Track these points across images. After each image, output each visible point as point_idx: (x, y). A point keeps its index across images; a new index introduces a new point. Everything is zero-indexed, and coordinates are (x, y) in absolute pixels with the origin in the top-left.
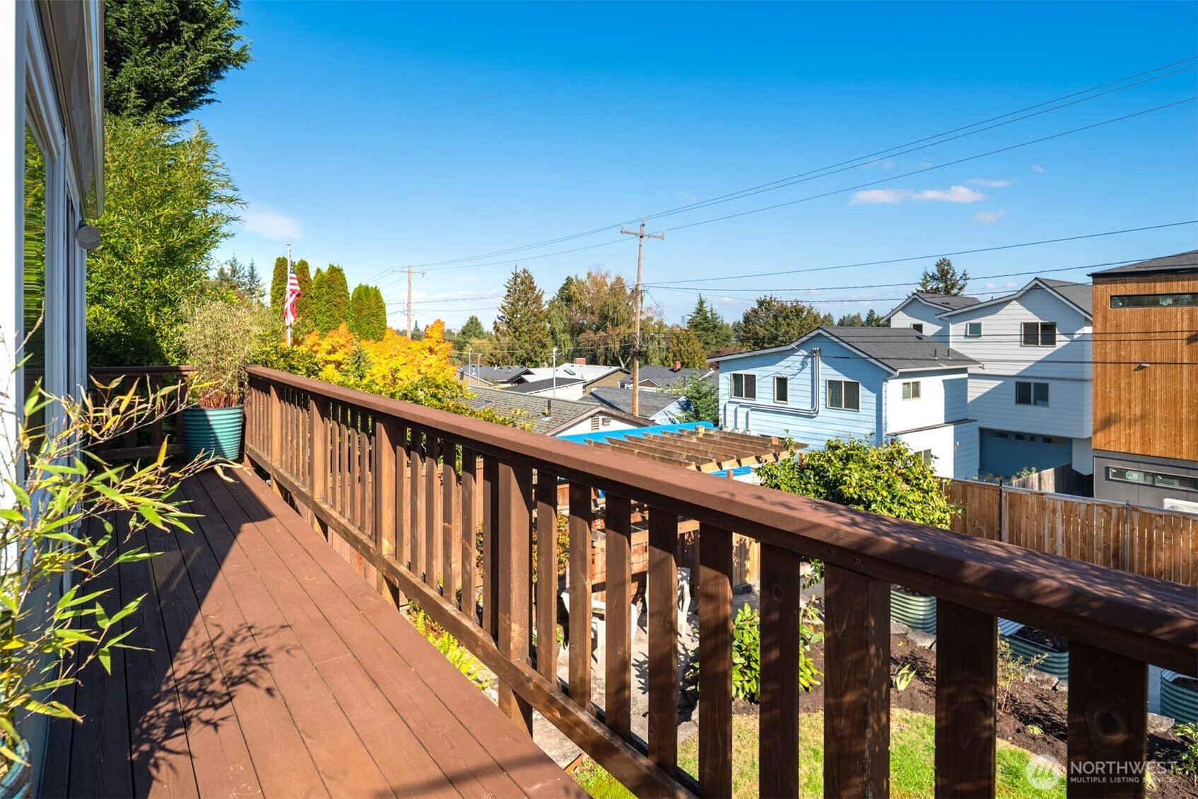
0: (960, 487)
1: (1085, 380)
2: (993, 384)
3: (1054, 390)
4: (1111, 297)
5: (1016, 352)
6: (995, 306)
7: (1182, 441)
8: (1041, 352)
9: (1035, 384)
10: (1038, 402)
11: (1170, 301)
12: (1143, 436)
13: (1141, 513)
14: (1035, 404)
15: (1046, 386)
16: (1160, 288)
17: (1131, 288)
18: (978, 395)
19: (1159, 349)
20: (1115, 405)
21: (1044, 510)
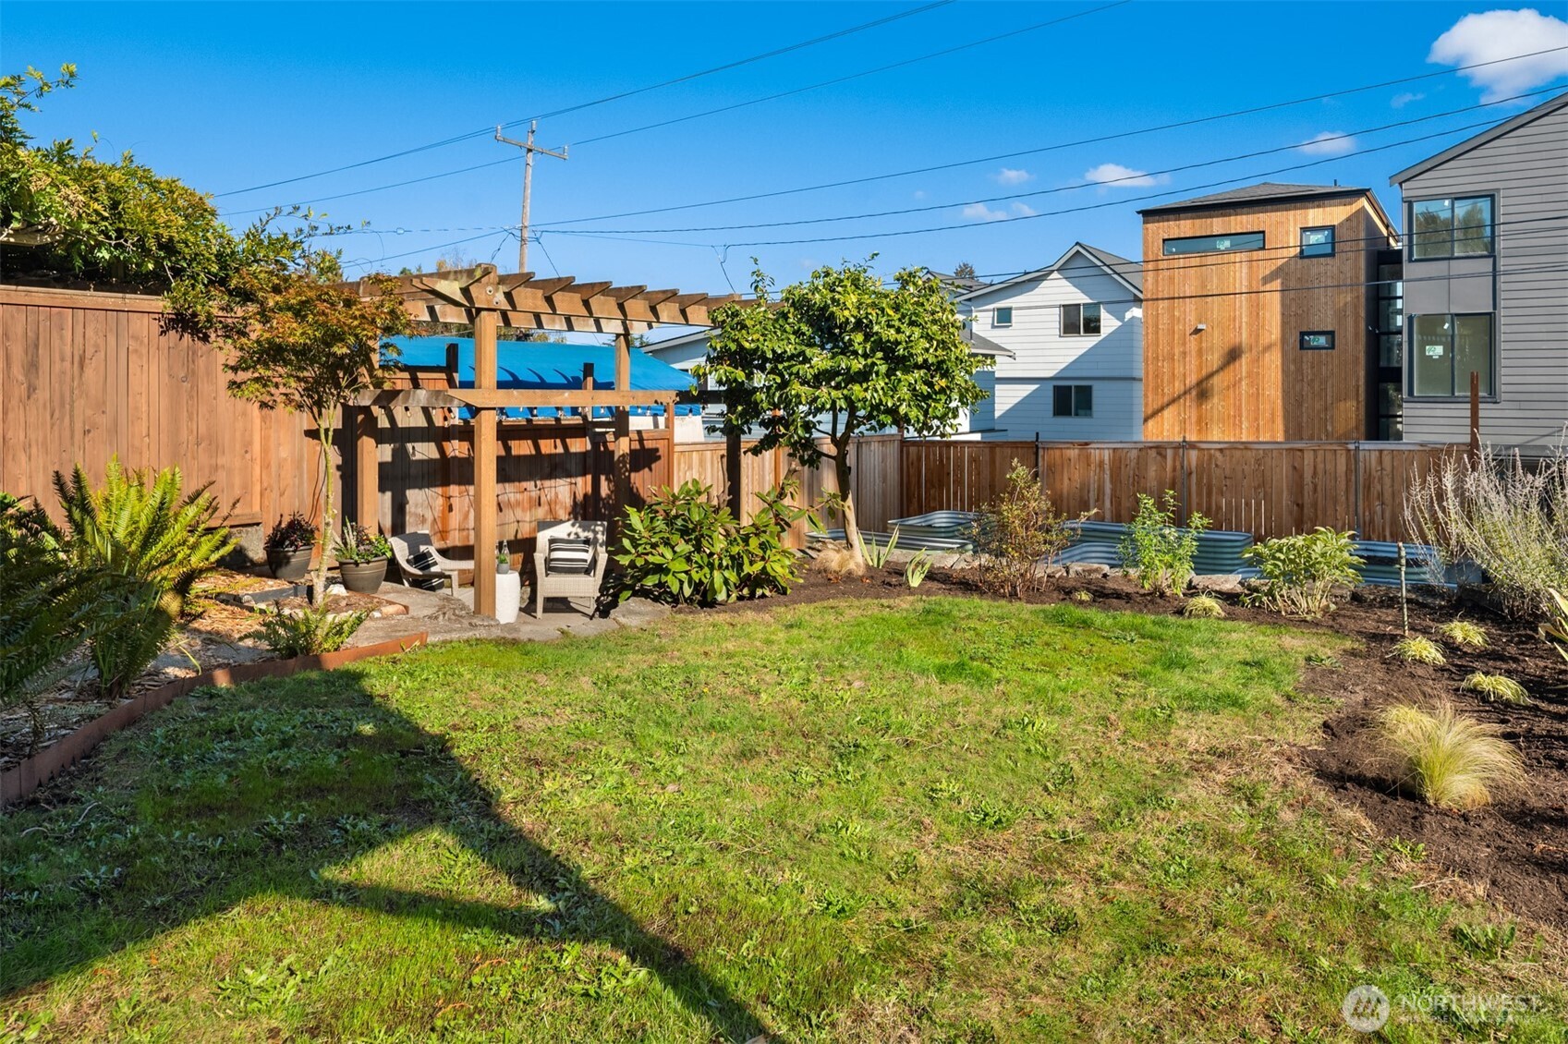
0: (987, 451)
1: (1134, 379)
2: (1026, 390)
3: (1100, 394)
4: (1164, 240)
5: (1054, 345)
6: (1031, 281)
7: (1241, 422)
8: (1085, 343)
9: (1076, 387)
10: (1080, 412)
11: (1226, 243)
12: (1200, 420)
13: (1200, 449)
14: (1077, 414)
15: (1090, 388)
16: (1217, 224)
17: (1185, 227)
18: (1008, 407)
19: (1216, 305)
20: (1169, 383)
21: (1089, 465)
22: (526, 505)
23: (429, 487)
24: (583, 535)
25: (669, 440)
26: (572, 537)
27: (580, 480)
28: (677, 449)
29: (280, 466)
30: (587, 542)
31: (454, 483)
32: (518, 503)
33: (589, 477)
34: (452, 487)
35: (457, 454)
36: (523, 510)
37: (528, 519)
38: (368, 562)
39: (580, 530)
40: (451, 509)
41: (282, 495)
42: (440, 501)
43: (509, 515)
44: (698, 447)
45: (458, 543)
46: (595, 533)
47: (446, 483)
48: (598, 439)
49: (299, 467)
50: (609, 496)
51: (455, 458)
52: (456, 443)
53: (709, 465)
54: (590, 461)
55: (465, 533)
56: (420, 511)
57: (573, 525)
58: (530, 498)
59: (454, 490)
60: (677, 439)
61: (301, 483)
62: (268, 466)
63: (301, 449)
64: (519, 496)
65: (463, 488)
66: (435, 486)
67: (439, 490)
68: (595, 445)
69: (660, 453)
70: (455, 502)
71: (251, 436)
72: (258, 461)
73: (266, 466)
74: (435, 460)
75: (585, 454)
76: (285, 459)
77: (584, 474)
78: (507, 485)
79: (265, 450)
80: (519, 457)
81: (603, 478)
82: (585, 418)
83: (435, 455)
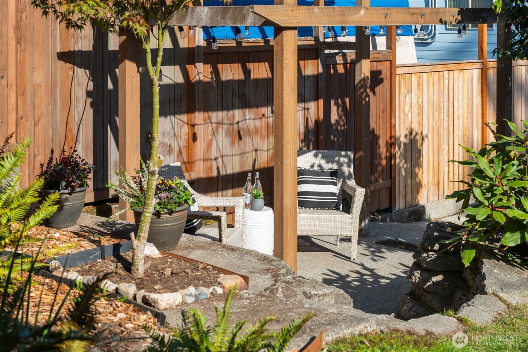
22: (264, 132)
23: (174, 114)
24: (328, 167)
25: (392, 62)
26: (316, 168)
27: (312, 105)
28: (399, 71)
29: (34, 93)
30: (334, 174)
31: (199, 111)
32: (257, 131)
33: (321, 102)
34: (197, 113)
35: (201, 77)
36: (262, 138)
37: (265, 148)
38: (171, 212)
39: (323, 162)
40: (194, 138)
41: (36, 125)
42: (186, 129)
43: (248, 144)
44: (417, 69)
45: (202, 175)
46: (340, 165)
47: (191, 110)
48: (329, 61)
49: (53, 94)
50: (337, 122)
51: (200, 82)
52: (200, 66)
53: (425, 87)
54: (322, 85)
55: (209, 163)
56: (166, 140)
57: (316, 156)
58: (268, 124)
59: (199, 117)
60: (399, 62)
61: (54, 112)
62: (24, 92)
63: (54, 74)
64: (257, 123)
65: (206, 114)
66: (181, 113)
67: (184, 117)
68: (326, 67)
69: (383, 76)
70: (199, 130)
71: (7, 59)
72: (14, 87)
73: (20, 93)
74: (181, 84)
75: (317, 77)
76: (40, 85)
77: (317, 99)
78: (247, 111)
79: (19, 76)
80: (257, 81)
81: (332, 102)
82: (317, 39)
83: (180, 79)
